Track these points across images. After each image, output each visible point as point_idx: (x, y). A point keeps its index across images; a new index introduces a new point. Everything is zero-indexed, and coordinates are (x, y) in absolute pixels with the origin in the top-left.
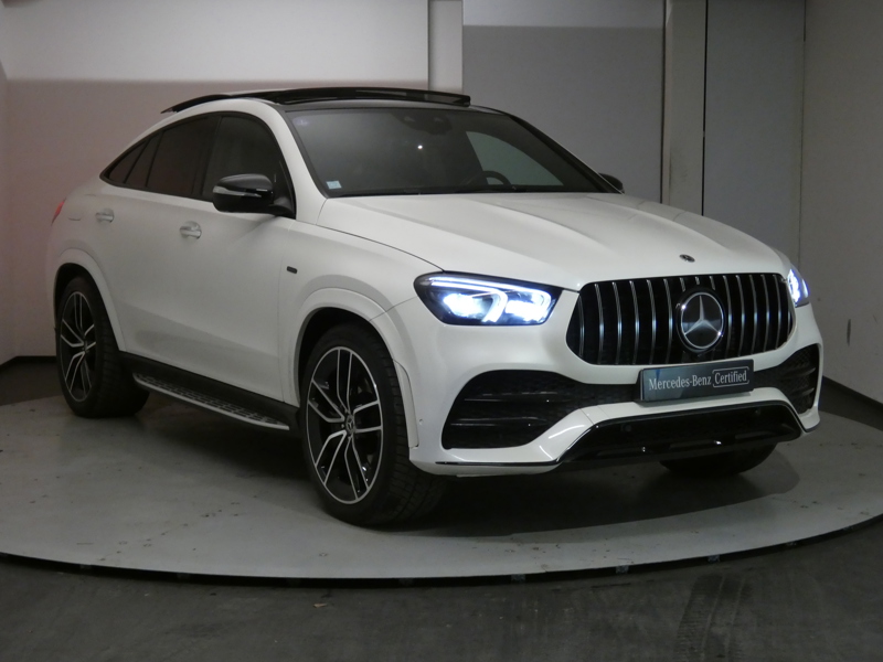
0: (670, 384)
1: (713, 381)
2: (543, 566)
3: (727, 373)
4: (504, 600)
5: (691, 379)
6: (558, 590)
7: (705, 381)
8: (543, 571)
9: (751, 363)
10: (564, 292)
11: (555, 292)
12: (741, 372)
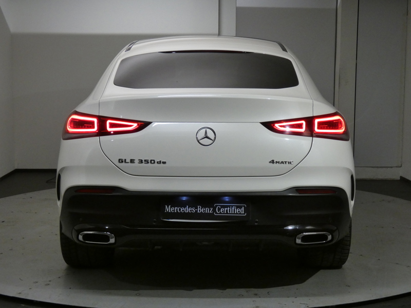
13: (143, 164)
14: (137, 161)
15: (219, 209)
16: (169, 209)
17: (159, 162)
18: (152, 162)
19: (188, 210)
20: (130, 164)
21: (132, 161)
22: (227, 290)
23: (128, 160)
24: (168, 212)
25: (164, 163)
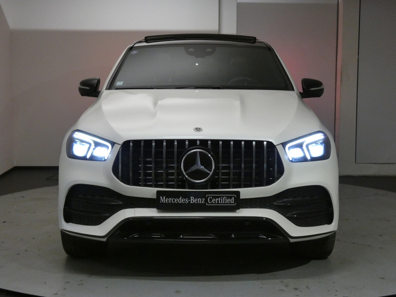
0: (174, 200)
1: (206, 201)
3: (218, 197)
5: (190, 199)
7: (200, 201)
9: (238, 193)
10: (115, 144)
11: (113, 144)
12: (231, 198)
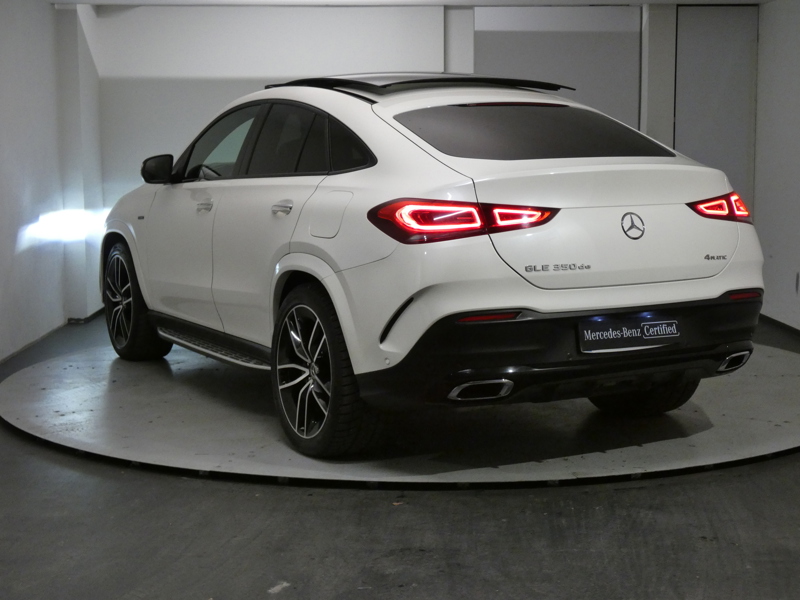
2: (574, 474)
4: (545, 500)
6: (587, 492)
8: (574, 477)
13: (561, 272)
14: (551, 268)
15: (648, 330)
16: (589, 335)
17: (581, 268)
18: (572, 267)
19: (611, 334)
20: (542, 272)
21: (545, 268)
22: (609, 452)
23: (539, 267)
24: (588, 340)
25: (588, 267)
